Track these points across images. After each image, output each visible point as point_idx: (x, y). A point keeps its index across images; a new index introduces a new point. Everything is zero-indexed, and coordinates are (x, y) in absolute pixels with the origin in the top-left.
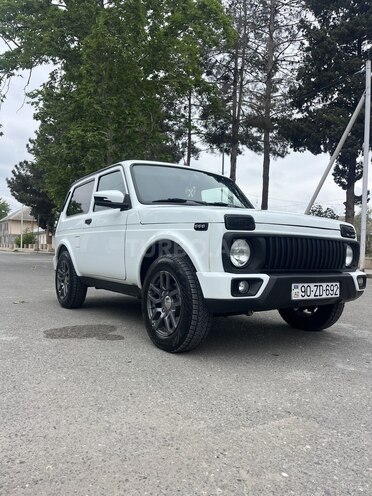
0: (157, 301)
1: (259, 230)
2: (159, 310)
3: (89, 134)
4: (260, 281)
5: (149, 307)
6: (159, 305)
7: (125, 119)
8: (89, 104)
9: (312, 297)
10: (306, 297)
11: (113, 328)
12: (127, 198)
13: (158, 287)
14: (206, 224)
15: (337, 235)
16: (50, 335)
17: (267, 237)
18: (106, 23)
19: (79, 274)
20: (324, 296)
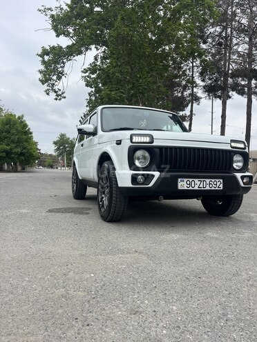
3: (113, 93)
7: (137, 81)
8: (113, 73)
9: (196, 188)
10: (191, 188)
15: (228, 147)
18: (122, 19)
20: (208, 188)
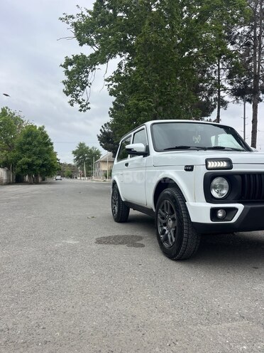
0: (163, 221)
1: (235, 169)
2: (165, 228)
4: (236, 210)
5: (159, 225)
6: (165, 225)
7: (165, 89)
8: (141, 82)
11: (141, 238)
12: (147, 148)
13: (163, 211)
14: (192, 167)
16: (99, 241)
17: (243, 175)
18: (150, 24)
19: (123, 200)
